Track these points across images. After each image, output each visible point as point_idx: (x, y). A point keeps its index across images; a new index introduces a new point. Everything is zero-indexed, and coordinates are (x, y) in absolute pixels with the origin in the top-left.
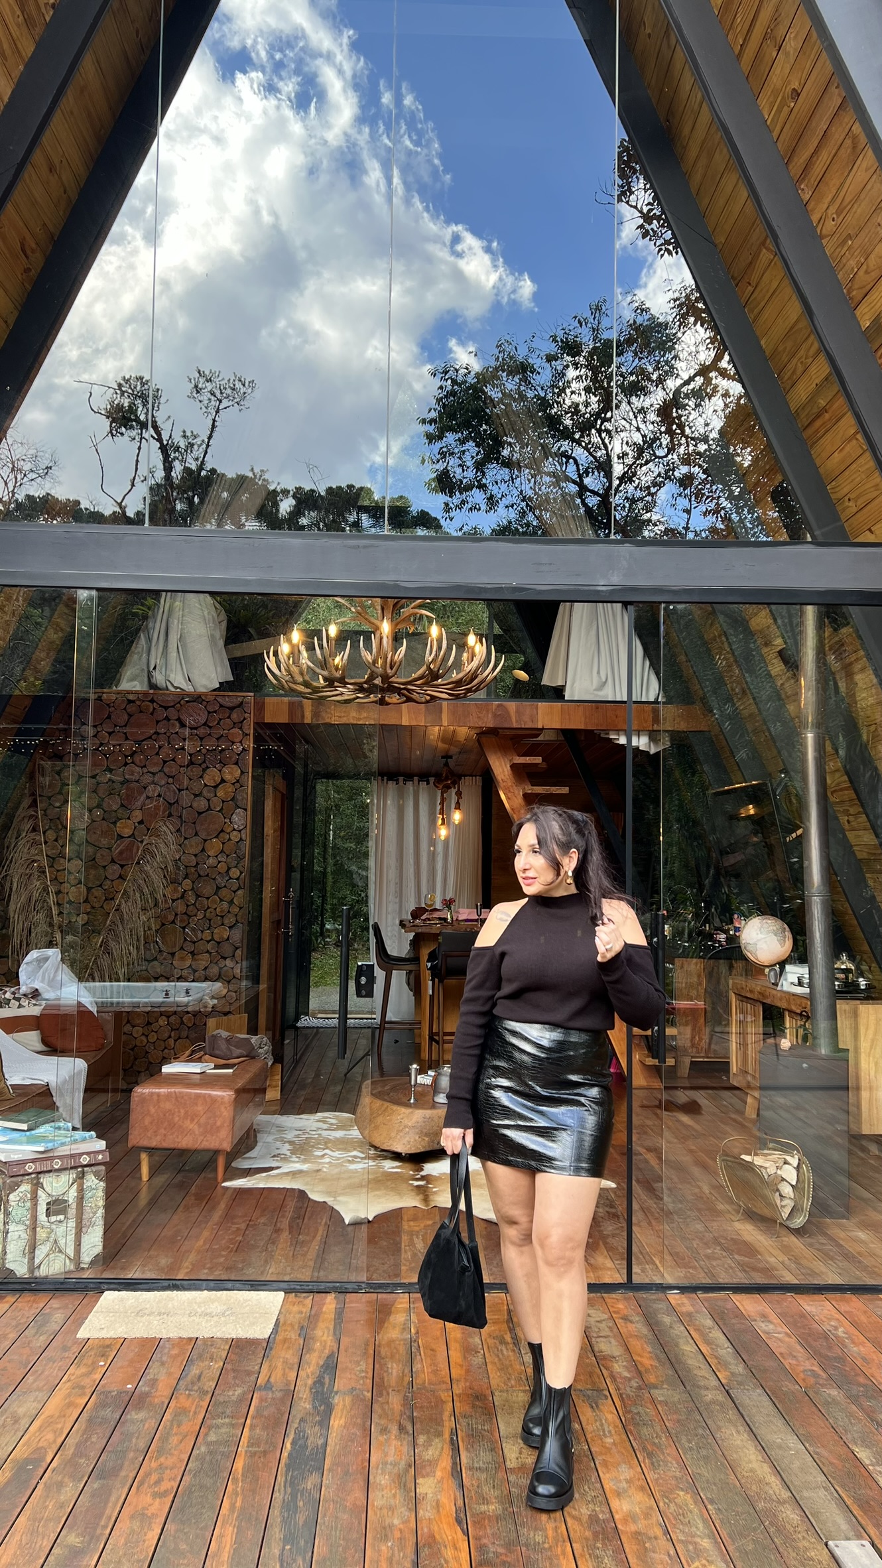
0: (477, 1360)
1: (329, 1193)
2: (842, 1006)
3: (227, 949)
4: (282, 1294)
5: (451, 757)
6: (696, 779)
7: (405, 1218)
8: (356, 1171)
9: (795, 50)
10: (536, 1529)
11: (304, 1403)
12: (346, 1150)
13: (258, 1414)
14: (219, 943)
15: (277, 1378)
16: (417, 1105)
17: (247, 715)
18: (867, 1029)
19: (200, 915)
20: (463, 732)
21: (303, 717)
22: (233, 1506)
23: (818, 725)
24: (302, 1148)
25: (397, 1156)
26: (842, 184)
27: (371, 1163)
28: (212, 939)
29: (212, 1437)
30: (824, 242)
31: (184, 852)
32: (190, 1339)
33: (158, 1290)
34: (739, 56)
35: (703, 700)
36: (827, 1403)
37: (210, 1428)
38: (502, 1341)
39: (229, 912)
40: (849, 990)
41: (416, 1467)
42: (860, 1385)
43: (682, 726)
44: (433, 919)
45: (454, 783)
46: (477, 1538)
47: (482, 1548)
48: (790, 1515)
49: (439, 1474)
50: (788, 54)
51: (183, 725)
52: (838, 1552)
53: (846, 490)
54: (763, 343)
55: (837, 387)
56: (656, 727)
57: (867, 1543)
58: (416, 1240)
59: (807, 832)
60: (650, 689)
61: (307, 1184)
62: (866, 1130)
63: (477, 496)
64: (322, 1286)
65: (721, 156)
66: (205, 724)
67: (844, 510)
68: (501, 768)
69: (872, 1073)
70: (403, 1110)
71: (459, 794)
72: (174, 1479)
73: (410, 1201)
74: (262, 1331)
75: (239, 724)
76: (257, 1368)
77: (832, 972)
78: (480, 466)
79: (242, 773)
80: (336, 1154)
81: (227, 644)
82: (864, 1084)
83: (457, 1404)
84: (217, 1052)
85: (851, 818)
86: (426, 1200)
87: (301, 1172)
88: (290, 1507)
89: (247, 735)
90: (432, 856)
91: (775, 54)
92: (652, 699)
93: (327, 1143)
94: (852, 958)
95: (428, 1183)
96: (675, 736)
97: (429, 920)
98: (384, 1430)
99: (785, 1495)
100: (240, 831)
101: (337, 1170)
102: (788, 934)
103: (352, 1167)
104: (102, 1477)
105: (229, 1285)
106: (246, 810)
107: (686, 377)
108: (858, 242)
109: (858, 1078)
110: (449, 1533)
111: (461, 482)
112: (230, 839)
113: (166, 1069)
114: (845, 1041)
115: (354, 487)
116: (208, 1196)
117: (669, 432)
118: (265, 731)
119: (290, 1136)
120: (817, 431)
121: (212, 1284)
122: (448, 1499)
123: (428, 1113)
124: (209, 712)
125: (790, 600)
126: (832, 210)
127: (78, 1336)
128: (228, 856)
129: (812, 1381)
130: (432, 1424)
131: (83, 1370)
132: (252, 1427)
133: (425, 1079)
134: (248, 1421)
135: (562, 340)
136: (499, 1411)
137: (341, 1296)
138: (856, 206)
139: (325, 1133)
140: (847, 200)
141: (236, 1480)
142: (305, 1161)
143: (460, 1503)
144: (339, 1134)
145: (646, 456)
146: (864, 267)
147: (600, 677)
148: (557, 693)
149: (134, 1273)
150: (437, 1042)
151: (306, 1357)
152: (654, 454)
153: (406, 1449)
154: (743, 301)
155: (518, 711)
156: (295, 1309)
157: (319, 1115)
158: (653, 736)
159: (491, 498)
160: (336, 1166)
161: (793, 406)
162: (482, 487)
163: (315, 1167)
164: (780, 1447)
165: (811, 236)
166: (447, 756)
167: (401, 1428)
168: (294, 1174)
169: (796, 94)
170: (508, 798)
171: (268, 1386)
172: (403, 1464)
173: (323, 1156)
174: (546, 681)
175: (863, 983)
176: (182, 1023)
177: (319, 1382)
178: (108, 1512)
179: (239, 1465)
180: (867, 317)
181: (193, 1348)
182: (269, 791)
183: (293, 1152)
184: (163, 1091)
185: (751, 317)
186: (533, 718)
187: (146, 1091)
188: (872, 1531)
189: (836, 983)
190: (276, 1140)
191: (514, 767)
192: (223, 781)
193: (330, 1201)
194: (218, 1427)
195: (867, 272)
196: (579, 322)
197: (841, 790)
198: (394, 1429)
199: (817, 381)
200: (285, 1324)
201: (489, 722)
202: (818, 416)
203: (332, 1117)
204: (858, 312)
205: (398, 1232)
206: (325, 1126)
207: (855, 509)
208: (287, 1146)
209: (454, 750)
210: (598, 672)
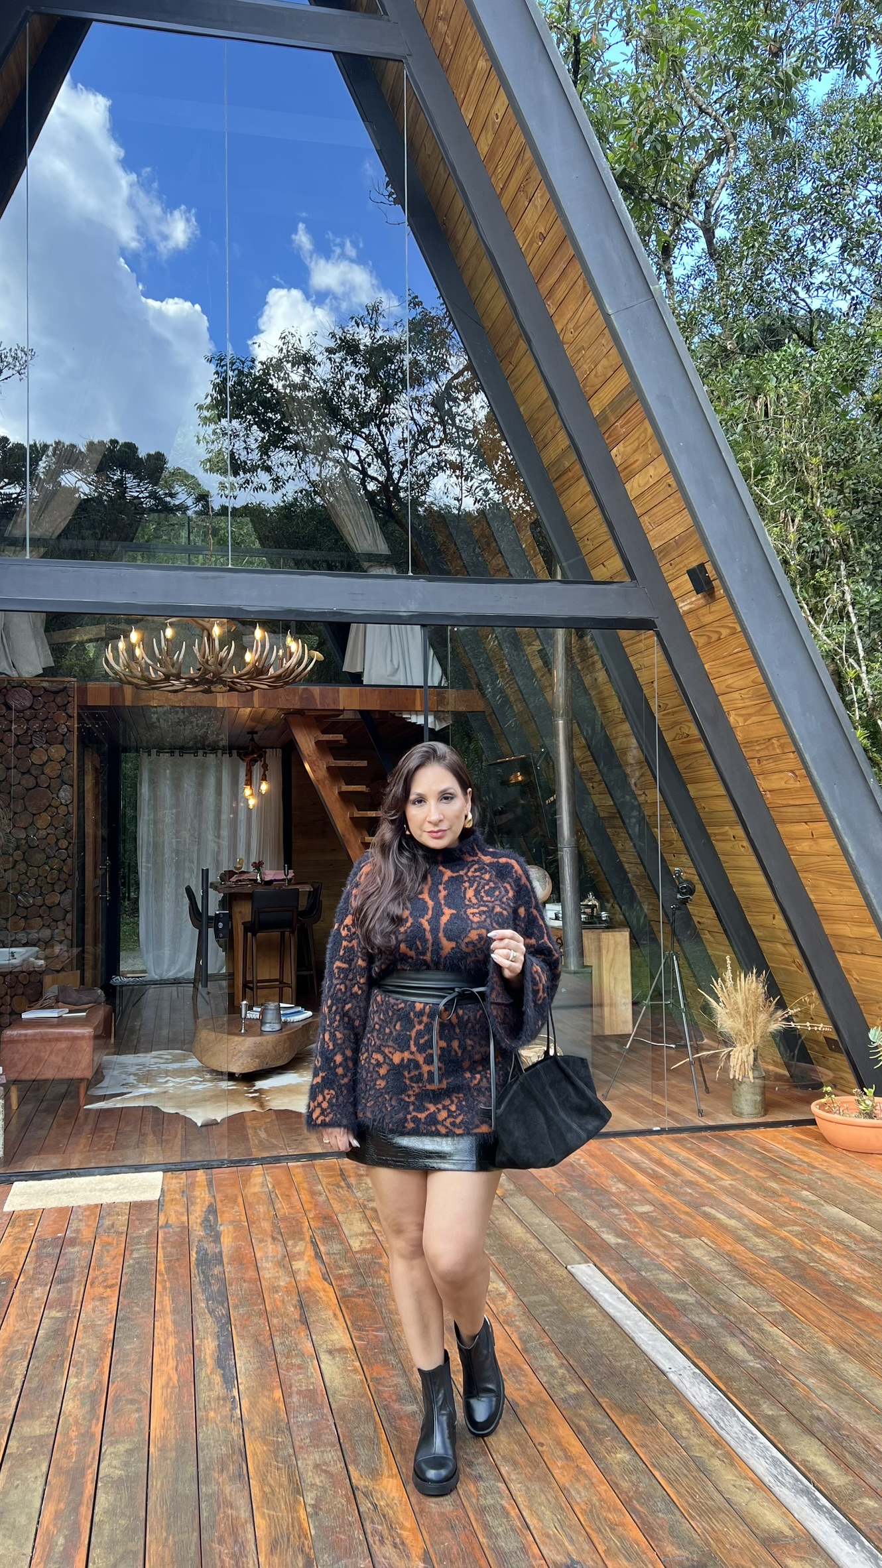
0: (322, 1199)
1: (179, 1107)
2: (589, 936)
3: (58, 914)
4: (161, 1173)
5: (256, 733)
6: (472, 747)
7: (247, 1119)
8: (198, 1091)
9: (541, 206)
10: (378, 1278)
11: (198, 1232)
12: (185, 1076)
13: (165, 1240)
14: (50, 908)
15: (173, 1220)
16: (246, 1034)
17: (70, 699)
18: (607, 952)
19: (32, 882)
20: (272, 713)
21: (124, 699)
22: (164, 1288)
23: (567, 713)
24: (147, 1077)
25: (231, 1077)
26: (577, 310)
27: (209, 1084)
28: (44, 904)
29: (135, 1255)
30: (565, 346)
31: (14, 826)
32: (96, 1206)
33: (59, 1178)
34: (500, 196)
35: (479, 685)
36: (570, 1200)
37: (132, 1251)
38: (339, 1186)
39: (59, 879)
40: (592, 922)
41: (289, 1257)
42: (593, 1188)
43: (462, 708)
44: (244, 880)
45: (260, 756)
46: (338, 1286)
47: (343, 1290)
48: (544, 1256)
49: (306, 1258)
50: (536, 207)
51: (9, 708)
52: (573, 1270)
53: (586, 532)
54: (521, 409)
55: (574, 457)
56: (440, 708)
57: (591, 1265)
58: (259, 1132)
59: (559, 796)
60: (436, 676)
61: (158, 1102)
62: (607, 1032)
63: (263, 478)
64: (193, 1165)
65: (486, 265)
66: (31, 707)
67: (584, 546)
68: (306, 742)
69: (612, 985)
70: (236, 1038)
71: (265, 767)
72: (117, 1278)
73: (248, 1108)
74: (155, 1195)
75: (64, 707)
76: (156, 1217)
77: (578, 911)
78: (264, 449)
79: (68, 752)
80: (178, 1080)
81: (47, 630)
82: (606, 1001)
83: (312, 1223)
84: (69, 1000)
85: (595, 785)
86: (262, 1105)
87: (150, 1094)
88: (206, 1283)
89: (71, 717)
90: (234, 823)
91: (527, 203)
92: (436, 684)
93: (167, 1073)
94: (597, 897)
95: (261, 1094)
96: (456, 714)
97: (240, 881)
98: (261, 1241)
99: (541, 1247)
100: (67, 805)
101: (182, 1091)
102: (548, 879)
103: (194, 1088)
104: (61, 1281)
105: (118, 1170)
106: (72, 786)
107: (455, 372)
108: (589, 353)
109: (601, 997)
110: (318, 1285)
111: (246, 463)
112: (58, 813)
113: (25, 1016)
114: (590, 960)
115: (117, 442)
116: (74, 1116)
117: (442, 422)
118: (89, 713)
119: (133, 1070)
120: (563, 484)
121: (103, 1170)
122: (316, 1269)
123: (258, 1039)
124: (34, 696)
125: (544, 624)
126: (571, 326)
127: (5, 1210)
128: (56, 828)
129: (561, 1189)
130: (296, 1234)
131: (17, 1229)
132: (163, 1248)
133: (254, 1014)
134: (160, 1245)
135: (340, 339)
136: (343, 1225)
137: (209, 1171)
138: (587, 327)
139: (163, 1066)
140: (581, 321)
141: (161, 1275)
142: (151, 1087)
143: (324, 1270)
144: (176, 1066)
145: (421, 446)
146: (594, 372)
147: (393, 664)
148: (356, 679)
149: (33, 1168)
150: (252, 989)
151: (192, 1208)
152: (429, 444)
153: (280, 1249)
154: (506, 374)
155: (321, 694)
156: (174, 1181)
157: (154, 1053)
158: (438, 716)
159: (276, 480)
160: (180, 1088)
161: (546, 462)
162: (268, 469)
163: (162, 1090)
164: (538, 1224)
165: (556, 342)
166: (252, 732)
167: (274, 1239)
168: (145, 1096)
169: (543, 237)
170: (313, 771)
171: (167, 1225)
172: (279, 1256)
173: (166, 1082)
174: (346, 668)
175: (604, 914)
176: (18, 981)
177: (206, 1220)
178: (74, 1298)
179: (161, 1267)
180: (597, 408)
181: (99, 1211)
182: (89, 766)
183: (139, 1081)
184: (30, 1032)
185: (512, 388)
186: (336, 701)
187: (15, 1033)
188: (595, 1259)
189: (583, 916)
190: (121, 1073)
191: (318, 743)
192: (49, 760)
193: (181, 1112)
194: (138, 1250)
195: (596, 376)
196: (356, 322)
197: (587, 762)
198: (270, 1239)
199: (563, 447)
200: (169, 1190)
201: (296, 704)
202: (564, 473)
203: (166, 1054)
204: (590, 403)
205: (244, 1127)
206: (162, 1061)
207: (592, 548)
208: (132, 1077)
209: (260, 727)
210: (392, 661)
